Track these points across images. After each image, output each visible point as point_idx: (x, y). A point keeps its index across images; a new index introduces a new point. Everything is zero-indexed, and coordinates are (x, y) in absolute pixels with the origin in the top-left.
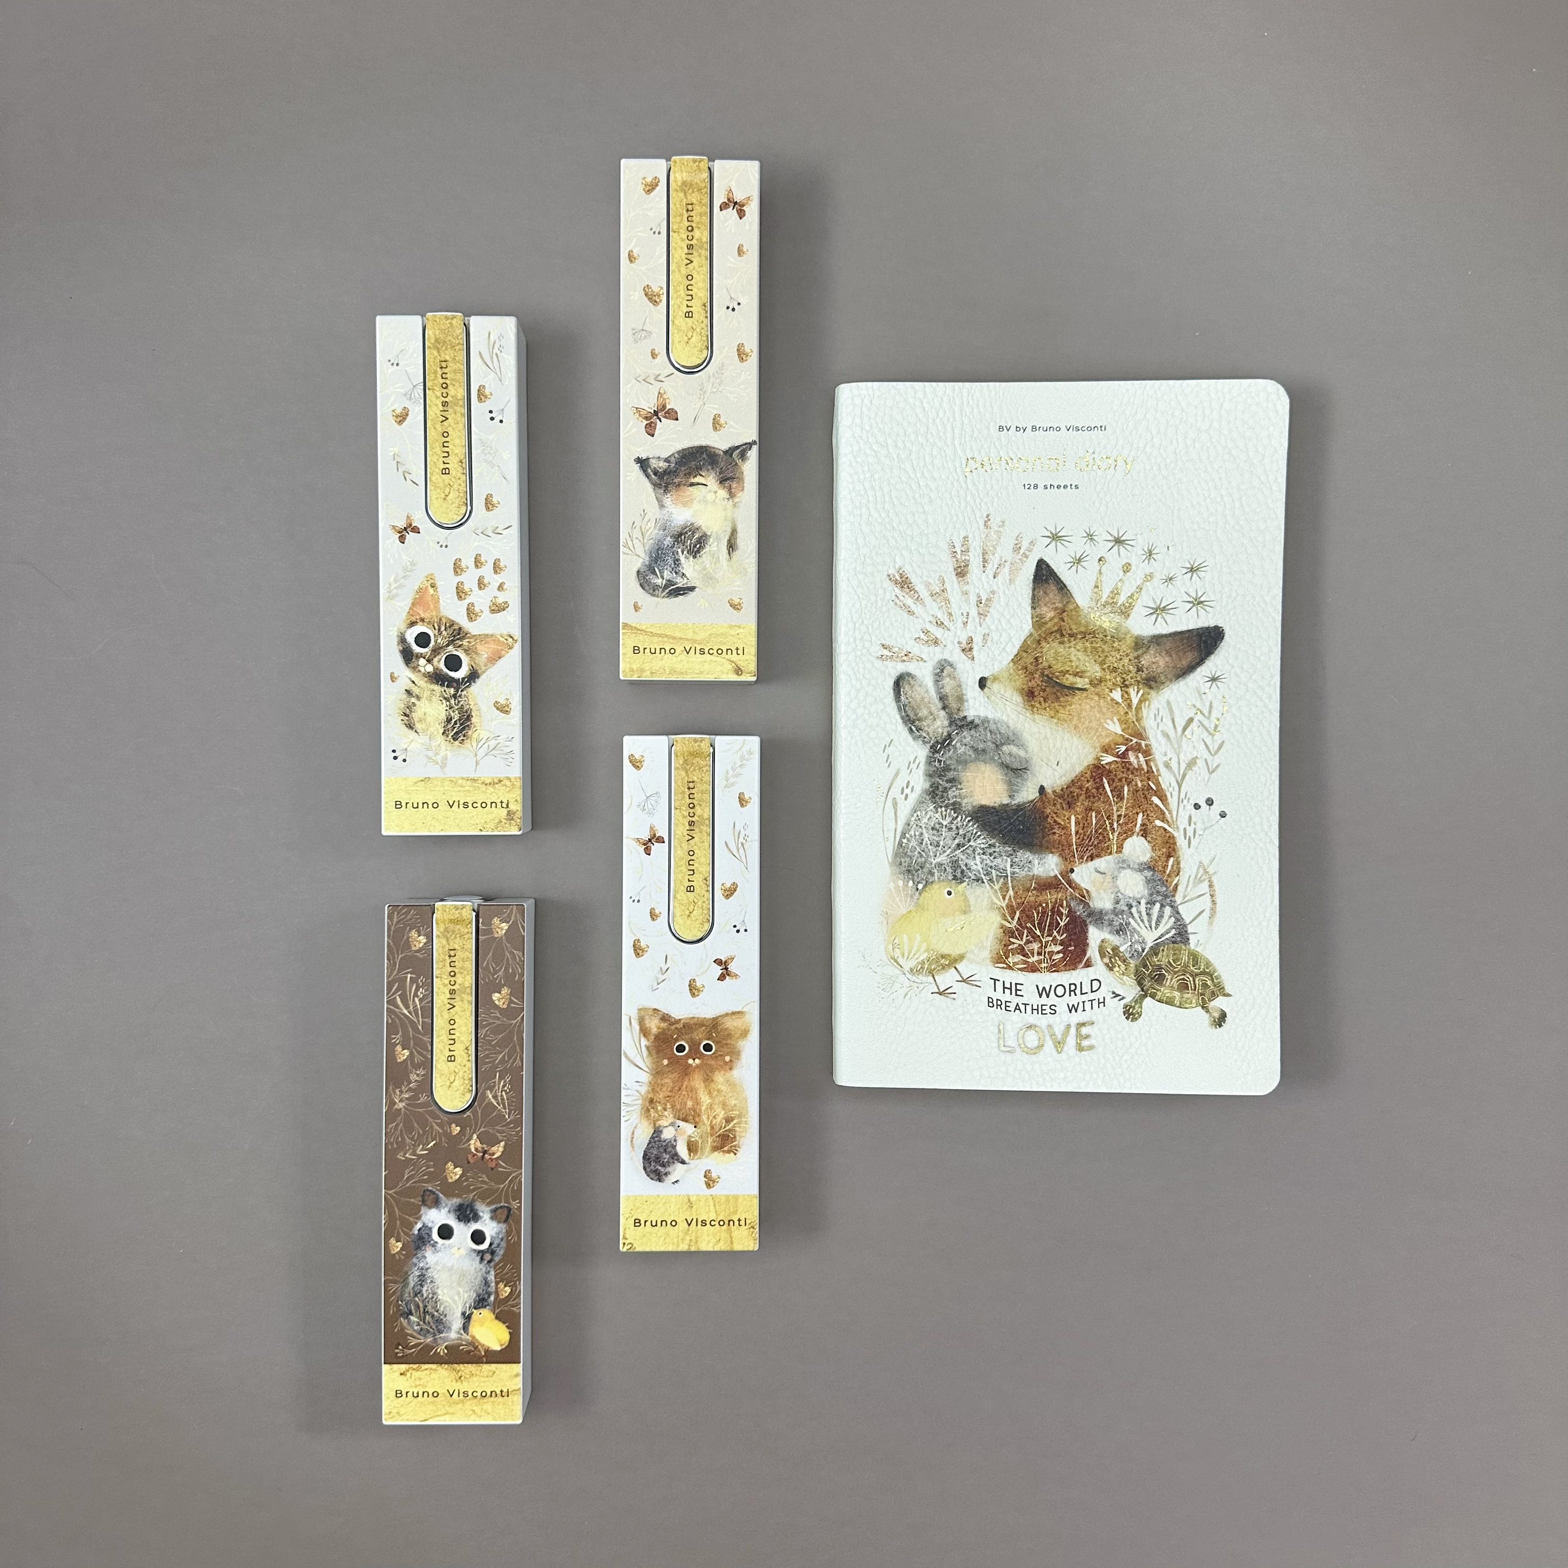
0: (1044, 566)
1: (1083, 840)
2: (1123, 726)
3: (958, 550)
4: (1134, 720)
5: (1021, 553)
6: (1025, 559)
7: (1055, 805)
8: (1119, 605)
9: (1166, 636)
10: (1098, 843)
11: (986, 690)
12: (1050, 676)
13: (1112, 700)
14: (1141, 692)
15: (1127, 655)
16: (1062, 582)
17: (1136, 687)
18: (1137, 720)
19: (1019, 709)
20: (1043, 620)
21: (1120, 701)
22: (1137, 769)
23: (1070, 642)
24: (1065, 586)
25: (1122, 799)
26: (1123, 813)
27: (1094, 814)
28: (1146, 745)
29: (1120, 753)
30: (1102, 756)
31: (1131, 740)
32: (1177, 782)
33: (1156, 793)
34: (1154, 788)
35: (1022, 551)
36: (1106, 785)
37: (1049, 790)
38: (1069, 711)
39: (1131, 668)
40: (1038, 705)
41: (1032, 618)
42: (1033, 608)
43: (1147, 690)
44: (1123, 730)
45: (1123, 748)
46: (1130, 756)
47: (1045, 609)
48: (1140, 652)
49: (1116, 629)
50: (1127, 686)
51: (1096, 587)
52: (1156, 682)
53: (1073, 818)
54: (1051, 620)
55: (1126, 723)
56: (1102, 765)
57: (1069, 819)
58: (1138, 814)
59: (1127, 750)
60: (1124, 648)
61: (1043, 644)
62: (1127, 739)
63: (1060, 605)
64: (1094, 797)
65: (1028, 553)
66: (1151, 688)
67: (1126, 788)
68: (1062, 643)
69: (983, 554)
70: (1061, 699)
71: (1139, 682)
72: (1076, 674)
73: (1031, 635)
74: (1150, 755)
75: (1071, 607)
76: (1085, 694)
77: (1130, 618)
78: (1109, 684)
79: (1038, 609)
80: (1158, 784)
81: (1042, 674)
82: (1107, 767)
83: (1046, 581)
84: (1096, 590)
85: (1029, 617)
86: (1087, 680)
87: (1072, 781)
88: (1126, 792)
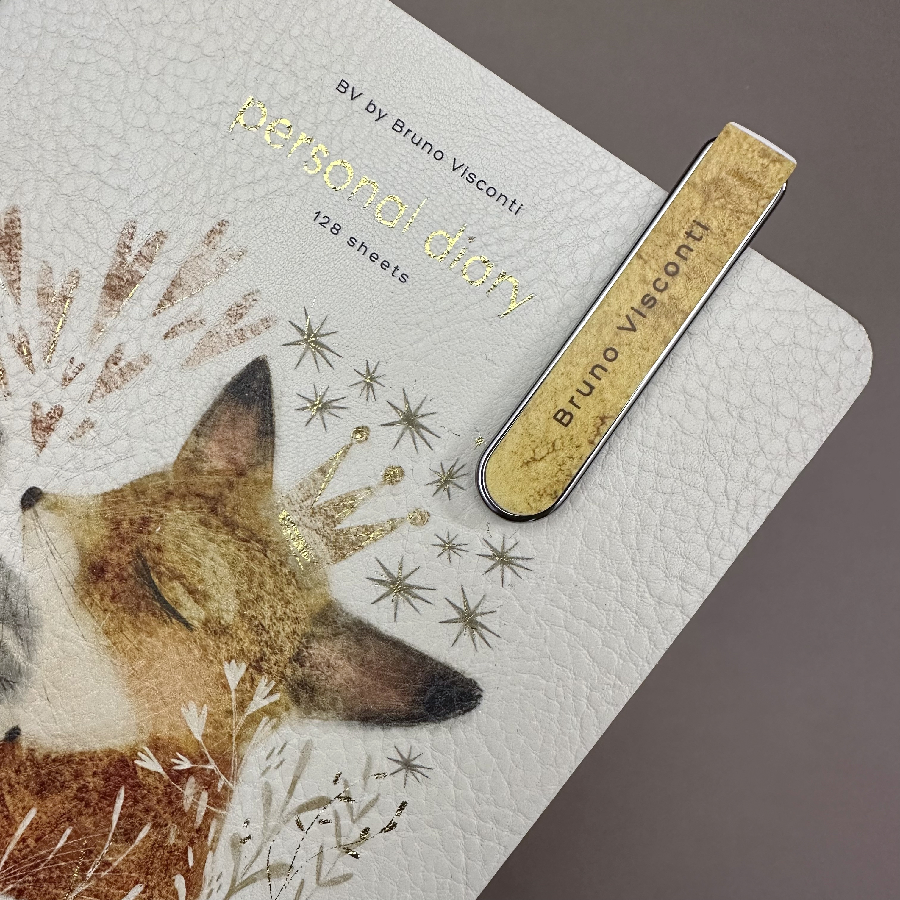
0: (260, 376)
1: (24, 858)
2: (210, 730)
3: (136, 245)
4: (235, 734)
5: (235, 327)
6: (237, 341)
7: (18, 772)
8: (339, 527)
9: (379, 636)
10: (45, 880)
11: (29, 512)
12: (150, 564)
13: (222, 676)
14: (276, 697)
15: (296, 621)
16: (272, 422)
17: (273, 683)
18: (238, 737)
19: (62, 582)
20: (198, 465)
21: (233, 684)
22: (184, 814)
23: (218, 529)
24: (273, 432)
25: (130, 840)
26: (115, 864)
27: (68, 832)
28: (225, 787)
29: (176, 768)
30: (143, 752)
31: (207, 762)
32: (234, 880)
33: (187, 873)
34: (191, 863)
35: (241, 324)
36: (120, 802)
37: (24, 743)
38: (140, 643)
39: (287, 646)
40: (97, 597)
41: (184, 448)
42: (197, 433)
43: (287, 699)
44: (205, 736)
45: (186, 764)
46: (188, 785)
47: (214, 447)
48: (319, 631)
49: (306, 566)
50: (260, 670)
51: (323, 471)
52: (311, 699)
53: (32, 814)
54: (213, 472)
55: (216, 728)
56: (135, 765)
57: (26, 809)
58: (136, 882)
59: (190, 772)
60: (299, 604)
61: (174, 504)
62: (202, 755)
63: (243, 460)
64: (87, 805)
65: (248, 334)
66: (297, 701)
67: (146, 829)
68: (204, 523)
69: (173, 283)
70: (142, 615)
71: (284, 677)
72: (191, 592)
73: (162, 475)
74: (220, 807)
75: (259, 474)
76: (183, 634)
77: (344, 563)
78: (235, 646)
79: (202, 441)
80: (200, 862)
81: (138, 553)
82: (140, 773)
83: (248, 403)
84: (318, 476)
85: (181, 441)
86: (203, 615)
87: (71, 756)
88: (142, 835)
